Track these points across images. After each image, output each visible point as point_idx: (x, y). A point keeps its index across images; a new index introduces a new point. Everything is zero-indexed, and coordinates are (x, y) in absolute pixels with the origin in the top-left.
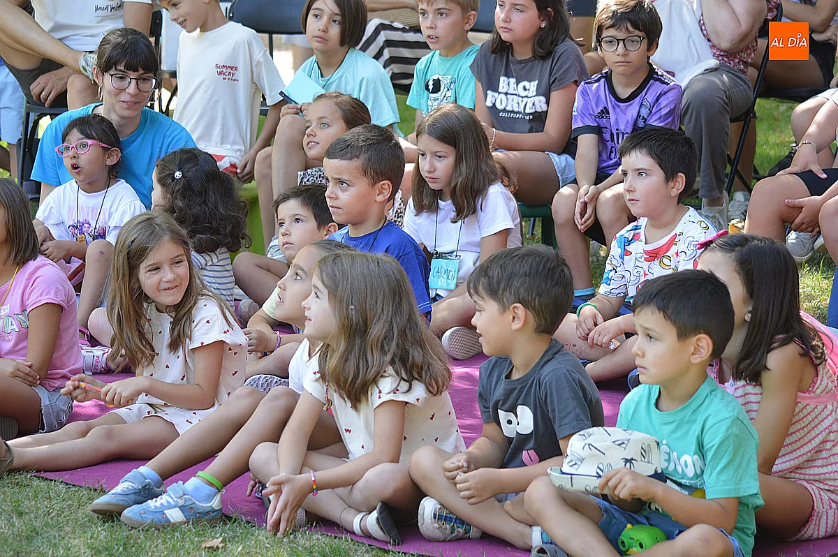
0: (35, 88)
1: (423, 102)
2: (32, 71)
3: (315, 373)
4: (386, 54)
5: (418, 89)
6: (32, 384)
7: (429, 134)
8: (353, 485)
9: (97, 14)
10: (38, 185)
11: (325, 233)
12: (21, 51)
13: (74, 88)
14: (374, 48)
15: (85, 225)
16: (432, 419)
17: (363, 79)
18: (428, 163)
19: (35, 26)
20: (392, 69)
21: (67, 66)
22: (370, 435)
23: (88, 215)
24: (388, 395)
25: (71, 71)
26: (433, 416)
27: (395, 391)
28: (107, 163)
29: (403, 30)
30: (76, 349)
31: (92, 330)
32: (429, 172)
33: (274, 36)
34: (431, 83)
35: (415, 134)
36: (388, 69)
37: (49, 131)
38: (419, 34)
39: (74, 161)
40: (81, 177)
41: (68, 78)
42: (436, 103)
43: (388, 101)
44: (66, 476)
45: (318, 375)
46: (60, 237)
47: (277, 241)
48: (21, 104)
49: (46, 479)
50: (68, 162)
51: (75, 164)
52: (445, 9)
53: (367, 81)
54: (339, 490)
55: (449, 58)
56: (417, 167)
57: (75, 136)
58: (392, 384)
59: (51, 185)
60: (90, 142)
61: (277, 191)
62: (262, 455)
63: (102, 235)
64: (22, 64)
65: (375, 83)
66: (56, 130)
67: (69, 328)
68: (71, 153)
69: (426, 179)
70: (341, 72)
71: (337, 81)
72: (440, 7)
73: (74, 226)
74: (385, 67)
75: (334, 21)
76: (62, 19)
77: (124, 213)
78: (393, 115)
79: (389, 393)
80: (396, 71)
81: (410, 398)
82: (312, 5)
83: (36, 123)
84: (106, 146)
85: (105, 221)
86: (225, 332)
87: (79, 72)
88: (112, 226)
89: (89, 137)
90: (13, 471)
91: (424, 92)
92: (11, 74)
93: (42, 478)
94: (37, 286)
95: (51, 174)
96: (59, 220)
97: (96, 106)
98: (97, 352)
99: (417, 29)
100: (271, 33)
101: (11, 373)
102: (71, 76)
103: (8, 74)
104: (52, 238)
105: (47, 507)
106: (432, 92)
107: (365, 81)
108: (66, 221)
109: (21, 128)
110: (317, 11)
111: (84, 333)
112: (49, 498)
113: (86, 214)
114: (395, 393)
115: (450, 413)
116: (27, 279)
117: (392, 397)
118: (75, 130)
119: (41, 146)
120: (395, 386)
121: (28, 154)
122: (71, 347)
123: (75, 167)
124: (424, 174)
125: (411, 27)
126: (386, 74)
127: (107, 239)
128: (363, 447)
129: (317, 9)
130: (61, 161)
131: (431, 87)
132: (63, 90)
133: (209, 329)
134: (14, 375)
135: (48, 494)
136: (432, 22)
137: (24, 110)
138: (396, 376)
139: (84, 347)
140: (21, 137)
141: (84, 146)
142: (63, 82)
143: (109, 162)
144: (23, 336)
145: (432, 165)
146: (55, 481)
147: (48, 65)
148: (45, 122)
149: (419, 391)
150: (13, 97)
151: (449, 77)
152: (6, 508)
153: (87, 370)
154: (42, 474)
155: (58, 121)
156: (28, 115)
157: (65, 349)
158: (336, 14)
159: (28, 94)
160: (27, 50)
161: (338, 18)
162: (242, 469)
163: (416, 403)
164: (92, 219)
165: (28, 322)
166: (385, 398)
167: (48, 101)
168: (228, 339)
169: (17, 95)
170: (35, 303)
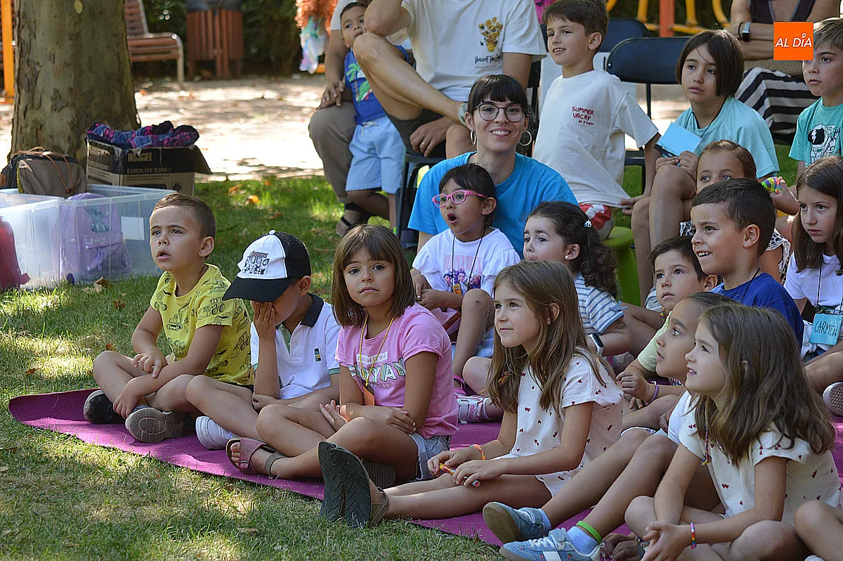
0: (415, 138)
1: (806, 153)
2: (411, 121)
3: (691, 427)
4: (767, 103)
5: (801, 141)
6: (408, 432)
7: (809, 185)
8: (733, 541)
9: (476, 65)
10: (416, 233)
11: (705, 284)
12: (402, 102)
13: (453, 137)
14: (754, 98)
15: (460, 274)
16: (813, 476)
17: (741, 128)
18: (809, 215)
19: (416, 77)
20: (772, 119)
21: (446, 116)
22: (750, 492)
23: (463, 264)
24: (770, 451)
25: (449, 121)
26: (815, 473)
27: (777, 446)
28: (483, 213)
29: (785, 79)
30: (451, 396)
31: (467, 378)
32: (811, 224)
33: (652, 85)
34: (814, 133)
35: (796, 186)
36: (768, 119)
37: (426, 180)
38: (802, 83)
39: (451, 211)
40: (458, 228)
41: (447, 128)
42: (819, 154)
43: (767, 149)
44: (443, 525)
45: (695, 430)
46: (437, 286)
47: (655, 292)
48: (402, 154)
49: (423, 527)
50: (444, 212)
51: (451, 214)
52: (829, 53)
53: (745, 130)
54: (717, 546)
55: (832, 108)
56: (799, 219)
57: (452, 185)
58: (773, 440)
59: (428, 234)
60: (466, 192)
61: (655, 242)
62: (638, 507)
63: (477, 284)
64: (402, 115)
65: (754, 132)
66: (432, 179)
67: (444, 376)
68: (448, 203)
69: (809, 232)
70: (719, 122)
71: (714, 131)
72: (825, 51)
73: (449, 275)
74: (765, 118)
75: (710, 71)
76: (442, 70)
77: (498, 262)
78: (772, 164)
79: (770, 448)
80: (776, 121)
81: (792, 455)
82: (686, 56)
83: (415, 173)
84: (481, 195)
85: (480, 269)
86: (597, 393)
87: (458, 122)
88: (486, 275)
89: (465, 188)
90: (390, 517)
91: (807, 143)
92: (392, 125)
93: (419, 526)
94: (412, 334)
95: (428, 223)
96: (435, 269)
97: (471, 155)
98: (472, 401)
99: (799, 78)
100: (649, 83)
101: (388, 420)
102: (449, 127)
103: (389, 125)
104: (428, 286)
105: (424, 555)
106: (814, 144)
107: (743, 130)
108: (442, 270)
109: (401, 178)
110: (692, 62)
111: (460, 382)
112: (426, 546)
113: (461, 264)
114: (776, 449)
115: (832, 471)
116: (402, 328)
117: (773, 452)
118: (452, 181)
119: (419, 195)
120: (776, 441)
121: (406, 203)
122: (447, 394)
123: (452, 217)
124: (806, 227)
125: (792, 76)
126: (766, 124)
127: (481, 288)
128: (741, 503)
129: (691, 60)
130: (437, 211)
131: (814, 138)
132: (442, 140)
133: (580, 389)
134: (391, 422)
135: (425, 542)
136: (815, 67)
137: (403, 160)
138: (778, 431)
139: (459, 396)
140: (400, 187)
141: (460, 197)
142: (442, 132)
143: (485, 212)
144: (401, 385)
145: (813, 217)
146: (432, 529)
147: (428, 115)
148: (424, 171)
149: (802, 448)
150: (394, 147)
151: (833, 127)
152: (385, 555)
153: (462, 419)
154: (420, 522)
155: (435, 171)
156: (407, 165)
157: (440, 396)
158: (712, 64)
159: (408, 144)
160: (407, 101)
161: (713, 67)
162: (618, 521)
163: (797, 459)
164: (467, 268)
165: (404, 371)
166: (766, 454)
167: (427, 151)
168: (600, 400)
169: (397, 145)
170: (412, 351)
